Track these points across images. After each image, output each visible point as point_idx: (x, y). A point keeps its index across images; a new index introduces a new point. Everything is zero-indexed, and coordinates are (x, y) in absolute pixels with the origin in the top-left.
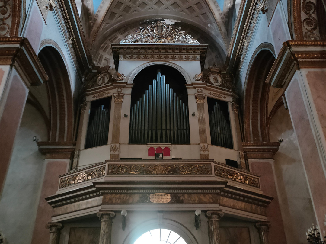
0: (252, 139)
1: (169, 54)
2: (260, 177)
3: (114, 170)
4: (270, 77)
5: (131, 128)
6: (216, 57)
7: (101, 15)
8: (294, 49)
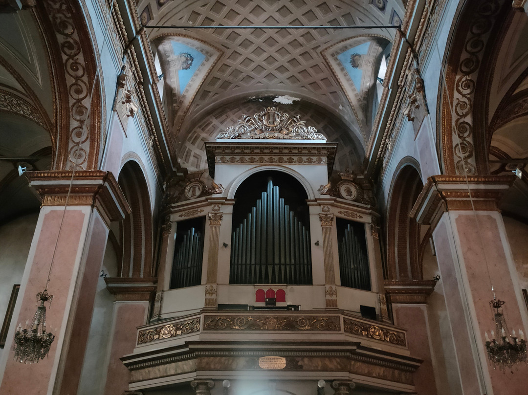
0: (398, 274)
1: (283, 156)
2: (406, 331)
3: (212, 325)
4: (415, 211)
5: (233, 262)
6: (351, 153)
7: (190, 95)
8: (441, 186)
